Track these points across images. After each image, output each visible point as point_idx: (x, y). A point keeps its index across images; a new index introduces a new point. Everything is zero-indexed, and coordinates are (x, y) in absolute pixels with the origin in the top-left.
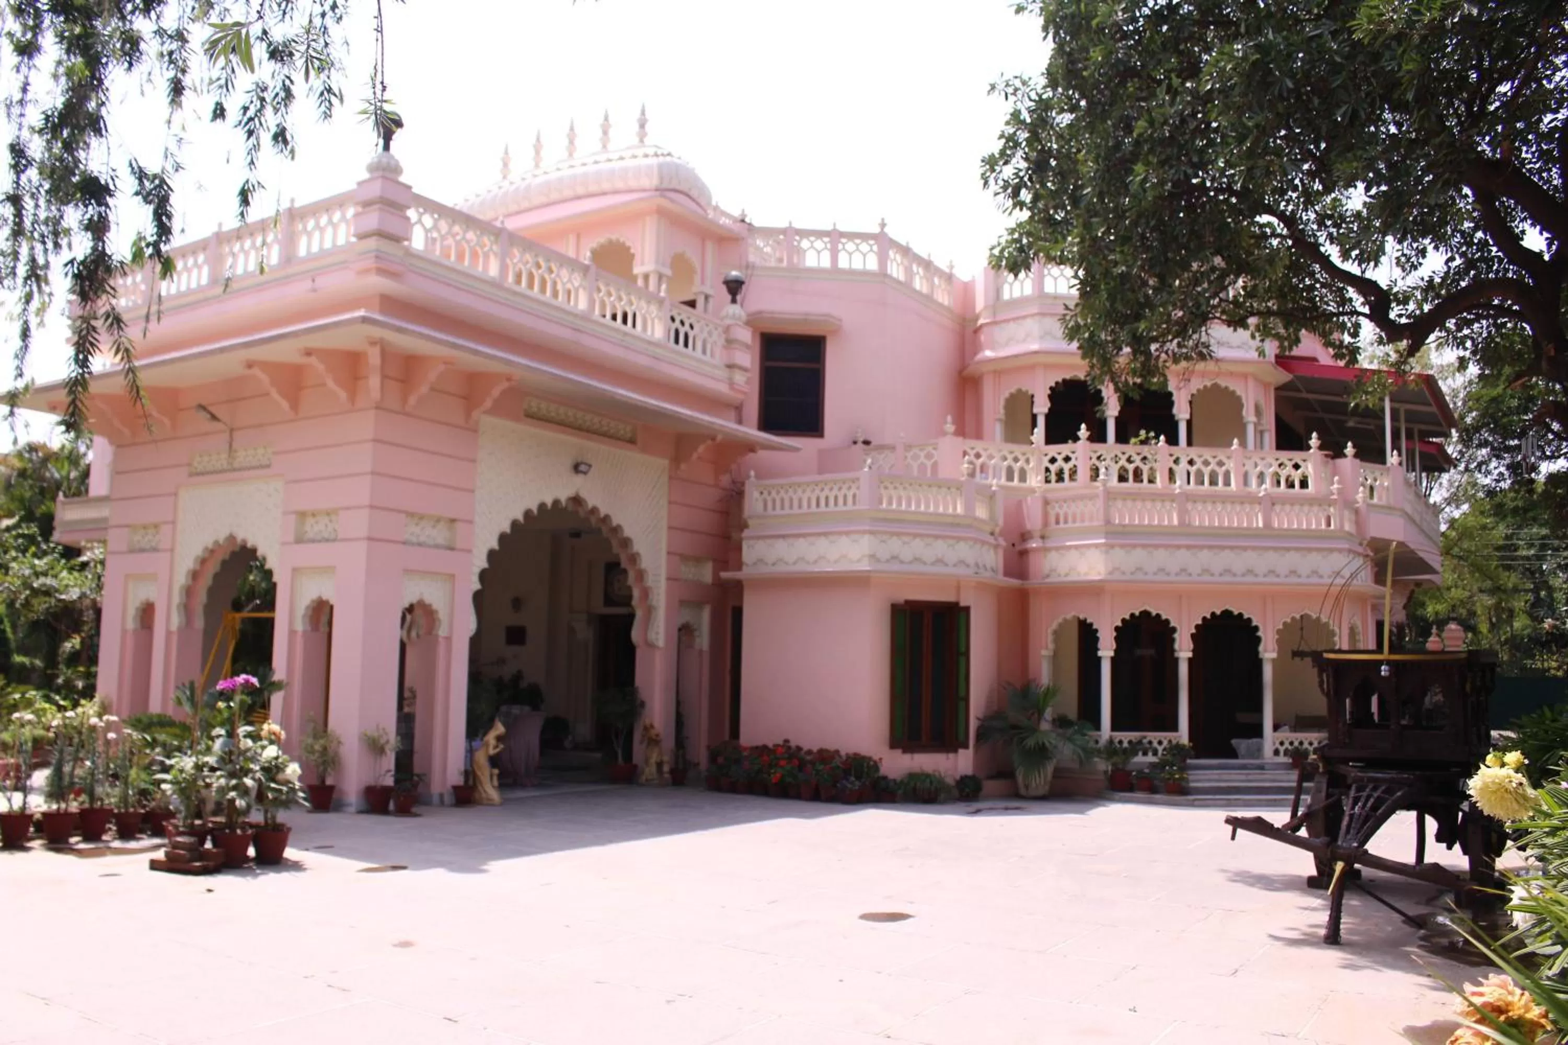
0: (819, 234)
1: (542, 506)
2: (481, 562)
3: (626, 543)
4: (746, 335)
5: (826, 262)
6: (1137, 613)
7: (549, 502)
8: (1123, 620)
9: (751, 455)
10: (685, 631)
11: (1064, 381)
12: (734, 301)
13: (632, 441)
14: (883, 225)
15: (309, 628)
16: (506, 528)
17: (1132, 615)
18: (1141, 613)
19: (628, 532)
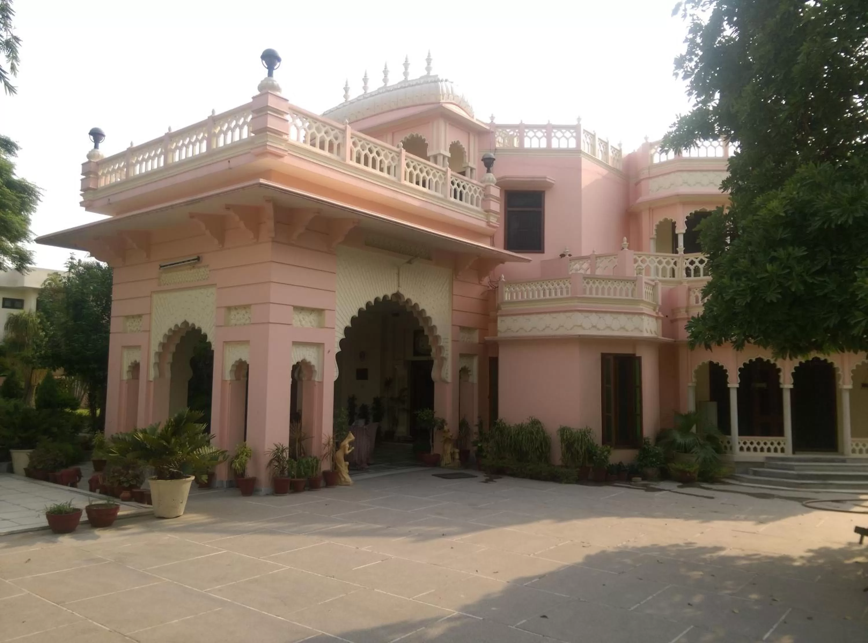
0: (539, 127)
1: (376, 300)
2: (340, 335)
3: (428, 319)
4: (496, 192)
5: (544, 144)
6: (754, 359)
7: (381, 297)
8: (745, 364)
9: (501, 265)
10: (464, 372)
11: (696, 212)
12: (488, 171)
13: (429, 259)
14: (579, 119)
15: (234, 378)
16: (355, 313)
17: (750, 361)
18: (757, 359)
19: (428, 314)
